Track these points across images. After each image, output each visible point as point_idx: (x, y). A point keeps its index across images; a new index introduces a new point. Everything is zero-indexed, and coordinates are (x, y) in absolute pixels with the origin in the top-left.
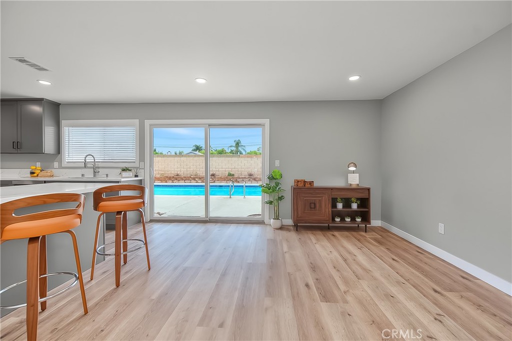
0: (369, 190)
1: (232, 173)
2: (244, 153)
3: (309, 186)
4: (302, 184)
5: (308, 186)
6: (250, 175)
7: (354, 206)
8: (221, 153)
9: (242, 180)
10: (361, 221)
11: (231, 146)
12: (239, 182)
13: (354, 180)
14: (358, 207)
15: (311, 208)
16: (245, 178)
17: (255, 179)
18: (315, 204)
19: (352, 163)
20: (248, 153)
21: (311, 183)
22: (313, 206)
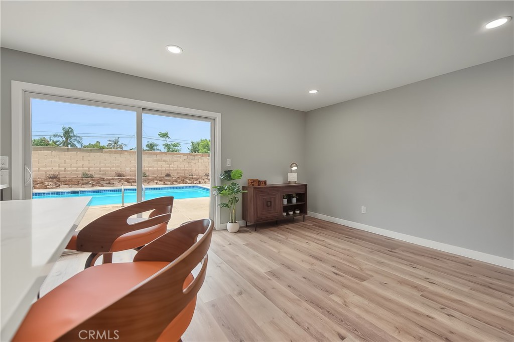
0: (306, 186)
1: (90, 173)
2: (79, 146)
3: (264, 185)
4: (257, 185)
5: (262, 185)
6: (120, 175)
7: (294, 201)
8: (43, 144)
9: (107, 182)
10: (300, 213)
11: (54, 136)
12: (102, 186)
13: (293, 178)
14: (297, 200)
15: (267, 206)
16: (113, 179)
17: (128, 181)
18: (271, 202)
19: (293, 163)
20: (85, 147)
21: (265, 182)
22: (268, 204)
